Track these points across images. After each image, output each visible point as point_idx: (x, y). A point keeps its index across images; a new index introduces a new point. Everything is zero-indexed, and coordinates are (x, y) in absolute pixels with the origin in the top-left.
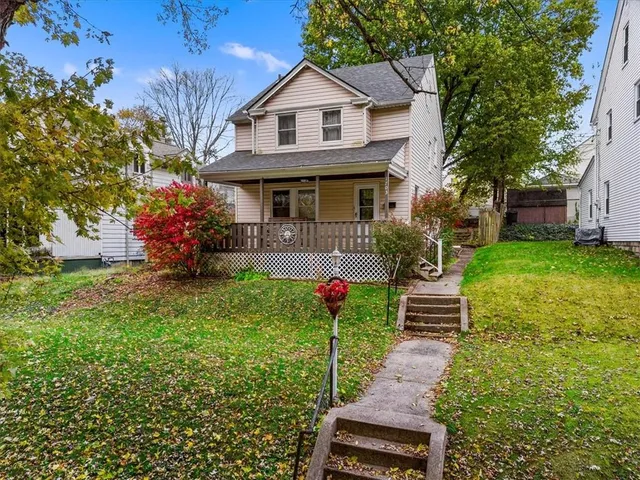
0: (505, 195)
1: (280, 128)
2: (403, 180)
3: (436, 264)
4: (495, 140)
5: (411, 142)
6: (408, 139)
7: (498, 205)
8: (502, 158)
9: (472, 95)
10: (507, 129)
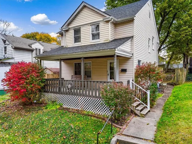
0: (189, 60)
1: (75, 35)
2: (130, 58)
3: (146, 103)
4: (184, 37)
5: (134, 38)
6: (133, 37)
7: (185, 66)
8: (187, 44)
9: (174, 19)
10: (190, 31)
